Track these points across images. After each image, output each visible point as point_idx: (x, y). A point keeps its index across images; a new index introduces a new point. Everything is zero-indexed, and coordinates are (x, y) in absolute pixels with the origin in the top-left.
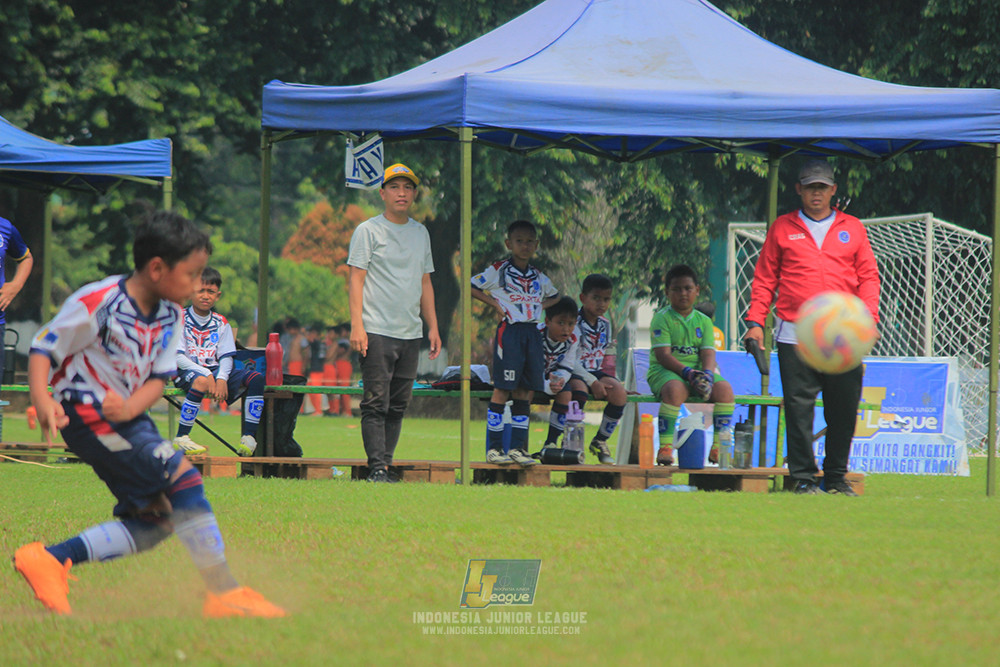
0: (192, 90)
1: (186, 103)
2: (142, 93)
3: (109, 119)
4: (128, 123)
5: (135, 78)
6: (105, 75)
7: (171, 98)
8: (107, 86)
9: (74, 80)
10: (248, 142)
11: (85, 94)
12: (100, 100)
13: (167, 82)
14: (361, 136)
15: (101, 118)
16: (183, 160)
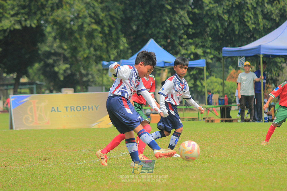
0: (209, 51)
1: (208, 53)
2: (200, 51)
3: (194, 57)
4: (197, 57)
5: (198, 48)
6: (192, 48)
7: (205, 52)
8: (193, 51)
9: (187, 50)
10: (219, 59)
11: (189, 52)
12: (192, 53)
13: (204, 49)
14: (241, 57)
15: (192, 57)
16: (207, 64)
